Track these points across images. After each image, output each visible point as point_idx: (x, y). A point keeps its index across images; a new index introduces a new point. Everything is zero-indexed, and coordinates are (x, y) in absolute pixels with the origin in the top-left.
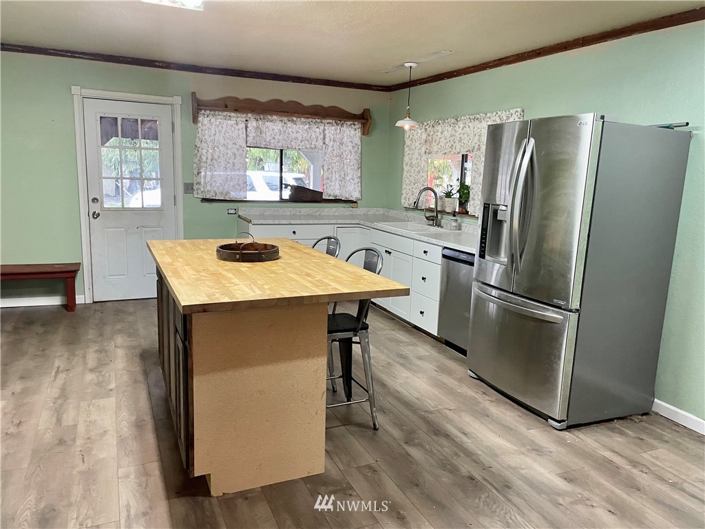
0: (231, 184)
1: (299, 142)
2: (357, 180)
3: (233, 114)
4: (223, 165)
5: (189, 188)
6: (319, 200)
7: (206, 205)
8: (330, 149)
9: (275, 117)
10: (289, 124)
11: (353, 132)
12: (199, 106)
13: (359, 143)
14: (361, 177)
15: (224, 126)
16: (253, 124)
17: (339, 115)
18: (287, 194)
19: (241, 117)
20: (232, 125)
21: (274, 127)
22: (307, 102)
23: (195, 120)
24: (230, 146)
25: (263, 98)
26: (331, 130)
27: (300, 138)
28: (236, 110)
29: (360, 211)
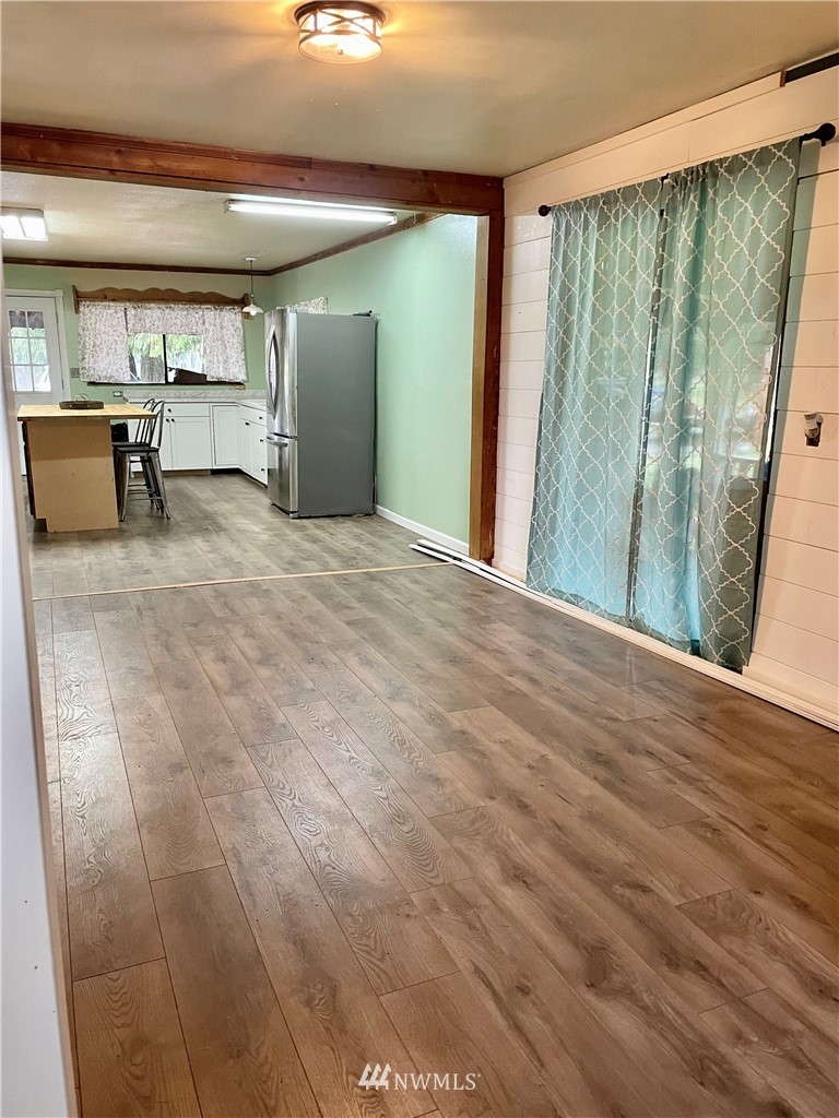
0: (114, 368)
1: (178, 328)
2: (242, 362)
3: (112, 304)
4: (105, 351)
5: (75, 373)
6: (203, 381)
7: (92, 388)
8: (211, 333)
9: (152, 305)
10: (167, 311)
11: (233, 316)
12: (79, 298)
13: (240, 326)
14: (246, 359)
15: (104, 315)
16: (130, 312)
17: (219, 301)
18: (172, 376)
19: (120, 306)
20: (111, 314)
21: (154, 313)
22: (184, 289)
23: (77, 310)
24: (111, 333)
25: (141, 287)
26: (210, 315)
27: (179, 324)
28: (113, 300)
29: (247, 392)
